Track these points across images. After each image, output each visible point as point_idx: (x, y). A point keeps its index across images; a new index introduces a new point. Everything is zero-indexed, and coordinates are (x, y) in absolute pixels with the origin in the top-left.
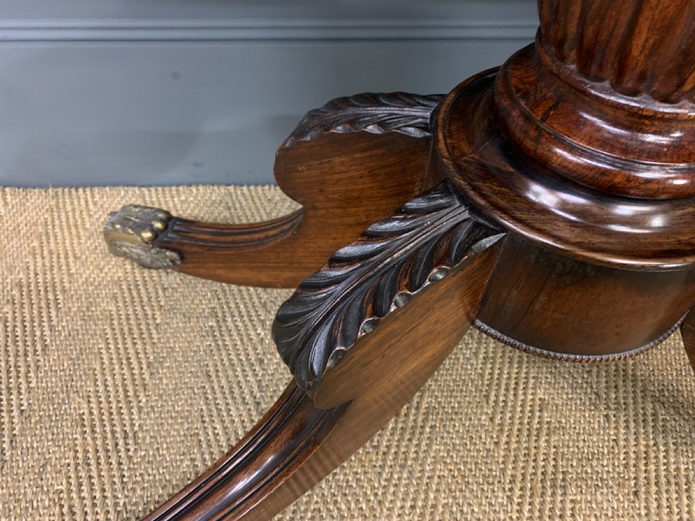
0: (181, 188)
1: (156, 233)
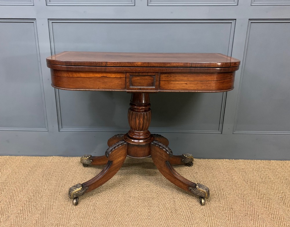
1: (89, 158)
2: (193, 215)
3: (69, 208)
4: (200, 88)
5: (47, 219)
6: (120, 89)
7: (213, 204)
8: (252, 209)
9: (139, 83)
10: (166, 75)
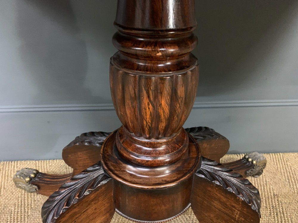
0: (50, 161)
1: (31, 179)
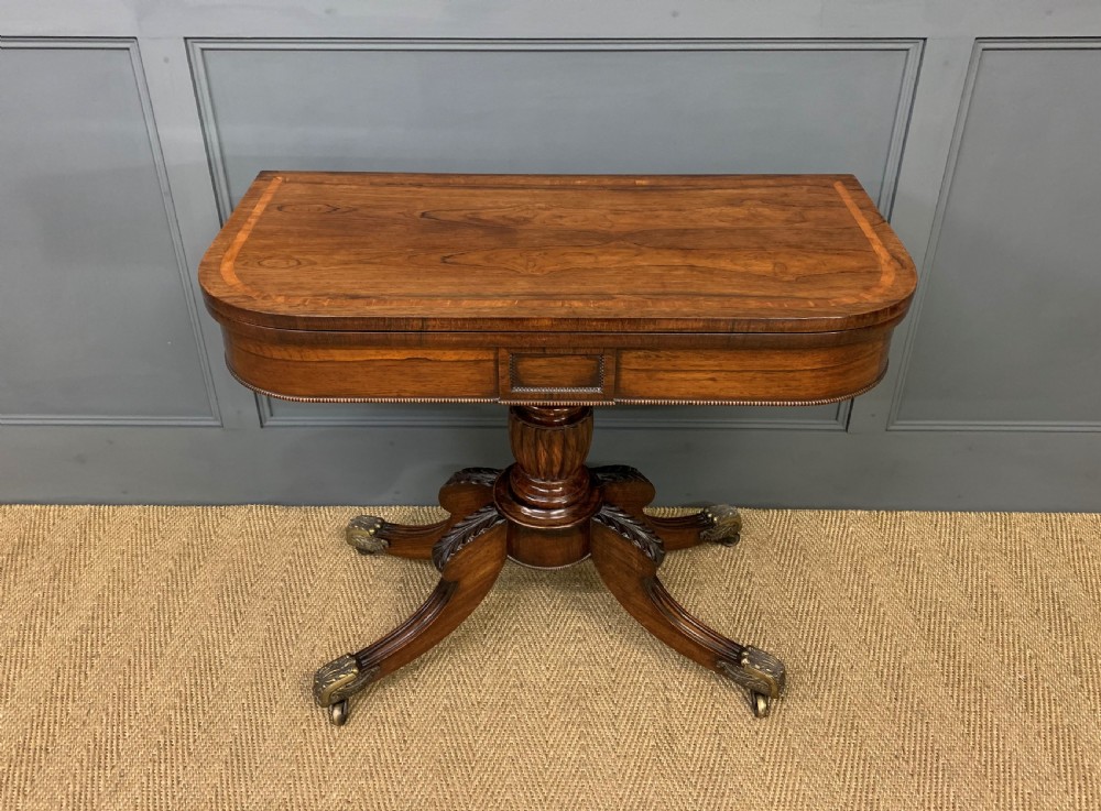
2: (725, 758)
3: (320, 737)
4: (761, 392)
5: (249, 783)
6: (478, 397)
7: (796, 709)
8: (919, 728)
9: (545, 377)
10: (641, 353)
